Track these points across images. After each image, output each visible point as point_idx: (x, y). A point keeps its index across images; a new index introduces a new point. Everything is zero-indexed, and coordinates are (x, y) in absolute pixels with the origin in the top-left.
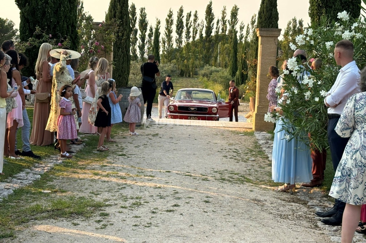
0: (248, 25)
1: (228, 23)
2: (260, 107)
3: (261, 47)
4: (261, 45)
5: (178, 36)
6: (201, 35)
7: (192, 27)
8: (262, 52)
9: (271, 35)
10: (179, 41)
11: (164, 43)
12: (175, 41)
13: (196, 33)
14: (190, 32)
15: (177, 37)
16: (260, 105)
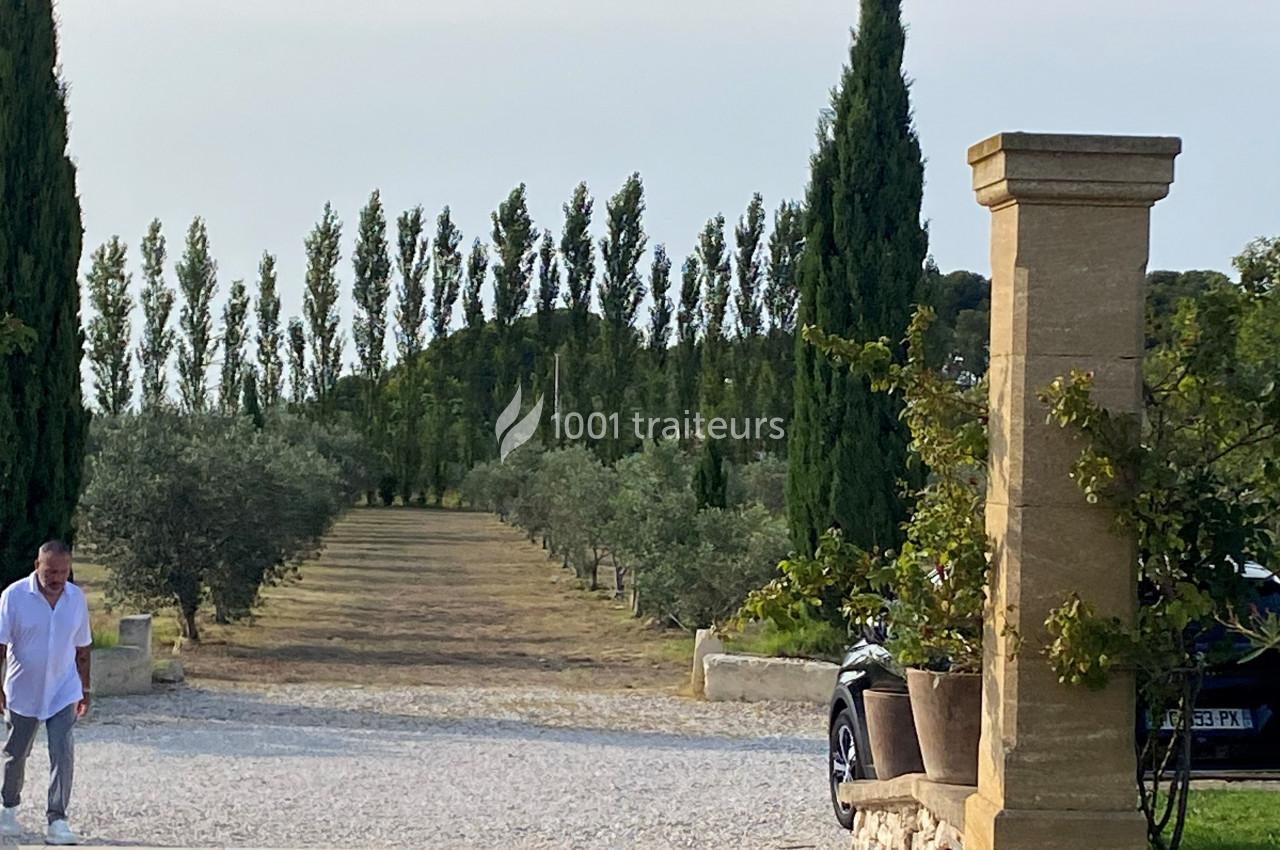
0: (692, 264)
1: (602, 255)
2: (1029, 758)
3: (1024, 281)
4: (1025, 272)
5: (364, 314)
6: (474, 309)
7: (431, 273)
8: (1030, 325)
9: (1097, 189)
10: (371, 339)
11: (298, 344)
12: (350, 335)
13: (452, 299)
14: (423, 294)
15: (359, 319)
16: (1032, 747)
